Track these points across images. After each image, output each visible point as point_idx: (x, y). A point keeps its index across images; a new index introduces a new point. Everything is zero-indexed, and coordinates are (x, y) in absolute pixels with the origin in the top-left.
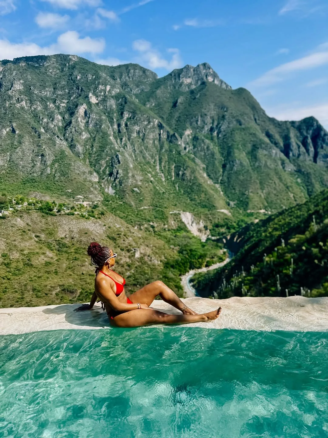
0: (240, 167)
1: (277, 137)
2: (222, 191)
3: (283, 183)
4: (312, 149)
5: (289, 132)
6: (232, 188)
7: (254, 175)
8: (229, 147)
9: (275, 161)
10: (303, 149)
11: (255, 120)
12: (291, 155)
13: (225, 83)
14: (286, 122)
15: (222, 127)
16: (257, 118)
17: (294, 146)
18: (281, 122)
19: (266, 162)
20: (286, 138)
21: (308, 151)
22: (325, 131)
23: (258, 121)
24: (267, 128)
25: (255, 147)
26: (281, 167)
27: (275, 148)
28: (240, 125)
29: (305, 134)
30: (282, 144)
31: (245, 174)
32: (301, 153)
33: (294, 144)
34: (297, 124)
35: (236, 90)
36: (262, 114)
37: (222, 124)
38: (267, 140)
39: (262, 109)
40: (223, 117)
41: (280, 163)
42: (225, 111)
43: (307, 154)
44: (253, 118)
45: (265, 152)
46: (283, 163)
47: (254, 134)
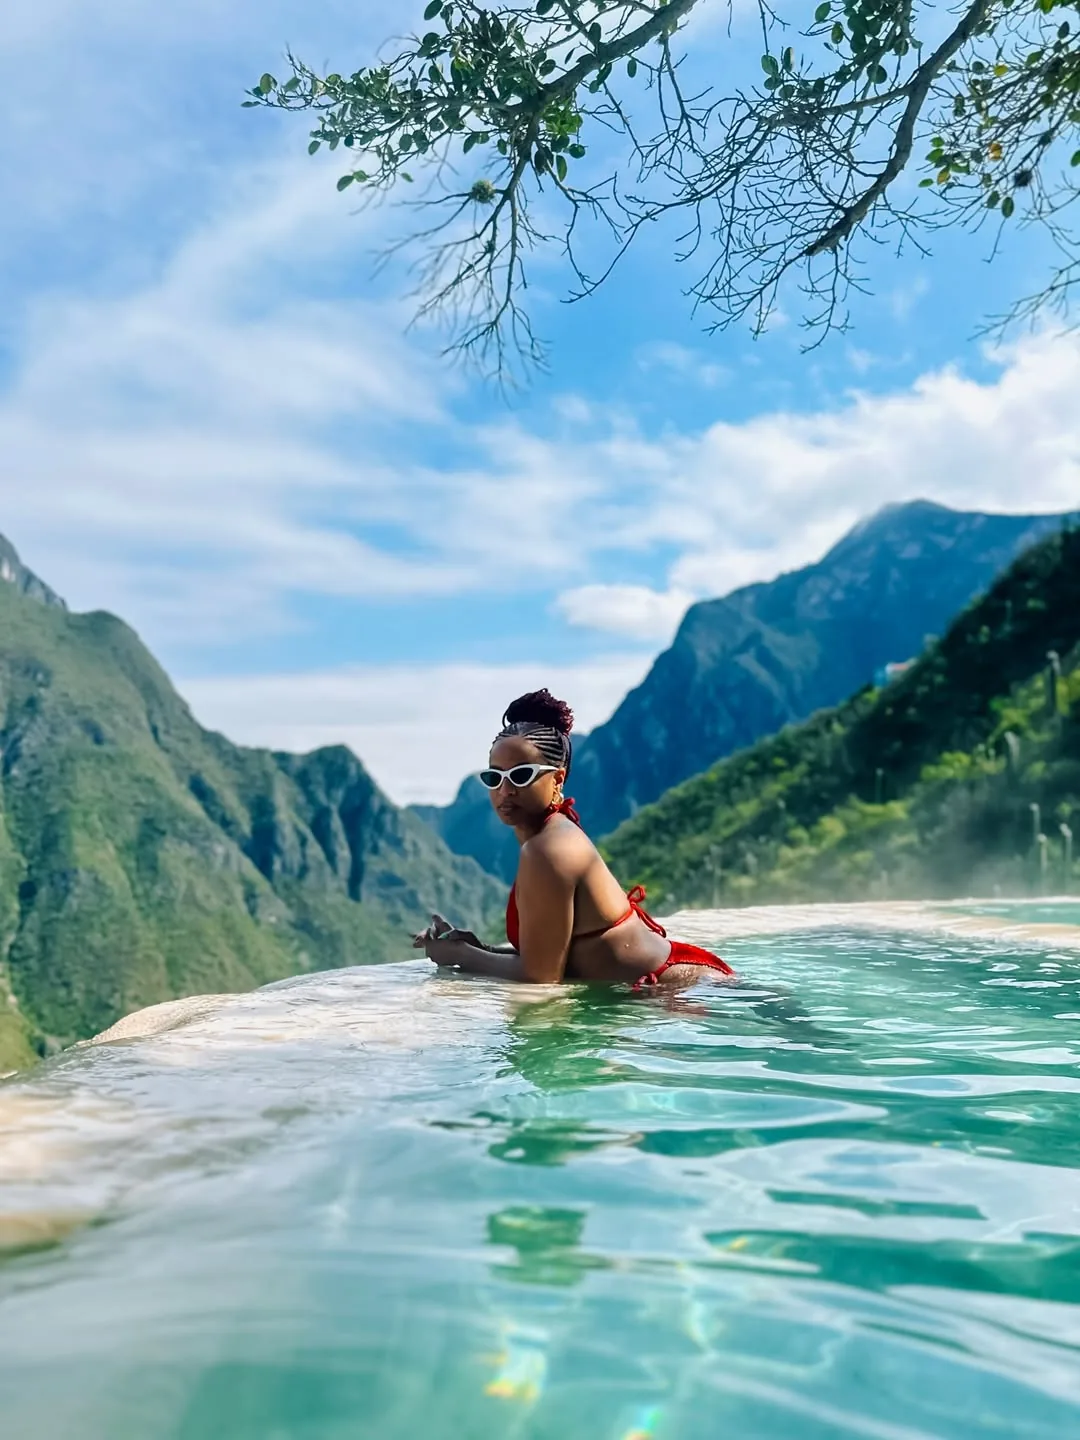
0: (92, 898)
1: (232, 802)
2: (16, 993)
3: (250, 968)
4: (344, 853)
5: (269, 786)
6: (58, 981)
7: (147, 934)
8: (52, 820)
9: (222, 885)
10: (315, 850)
11: (155, 730)
12: (277, 866)
13: (43, 585)
14: (260, 752)
15: (25, 741)
16: (161, 726)
17: (287, 838)
18: (245, 749)
19: (190, 886)
20: (262, 808)
21: (331, 857)
22: (382, 797)
23: (162, 736)
24: (195, 765)
25: (151, 830)
26: (244, 908)
27: (223, 837)
28: (98, 740)
29: (321, 797)
30: (246, 828)
31: (113, 927)
32: (311, 863)
33: (287, 830)
34: (298, 764)
35: (84, 616)
36: (178, 713)
37: (26, 729)
38: (193, 806)
39: (176, 699)
40: (32, 703)
41: (238, 892)
42: (41, 685)
43: (328, 869)
44: (145, 723)
45: (187, 850)
46: (250, 896)
47: (150, 781)
